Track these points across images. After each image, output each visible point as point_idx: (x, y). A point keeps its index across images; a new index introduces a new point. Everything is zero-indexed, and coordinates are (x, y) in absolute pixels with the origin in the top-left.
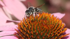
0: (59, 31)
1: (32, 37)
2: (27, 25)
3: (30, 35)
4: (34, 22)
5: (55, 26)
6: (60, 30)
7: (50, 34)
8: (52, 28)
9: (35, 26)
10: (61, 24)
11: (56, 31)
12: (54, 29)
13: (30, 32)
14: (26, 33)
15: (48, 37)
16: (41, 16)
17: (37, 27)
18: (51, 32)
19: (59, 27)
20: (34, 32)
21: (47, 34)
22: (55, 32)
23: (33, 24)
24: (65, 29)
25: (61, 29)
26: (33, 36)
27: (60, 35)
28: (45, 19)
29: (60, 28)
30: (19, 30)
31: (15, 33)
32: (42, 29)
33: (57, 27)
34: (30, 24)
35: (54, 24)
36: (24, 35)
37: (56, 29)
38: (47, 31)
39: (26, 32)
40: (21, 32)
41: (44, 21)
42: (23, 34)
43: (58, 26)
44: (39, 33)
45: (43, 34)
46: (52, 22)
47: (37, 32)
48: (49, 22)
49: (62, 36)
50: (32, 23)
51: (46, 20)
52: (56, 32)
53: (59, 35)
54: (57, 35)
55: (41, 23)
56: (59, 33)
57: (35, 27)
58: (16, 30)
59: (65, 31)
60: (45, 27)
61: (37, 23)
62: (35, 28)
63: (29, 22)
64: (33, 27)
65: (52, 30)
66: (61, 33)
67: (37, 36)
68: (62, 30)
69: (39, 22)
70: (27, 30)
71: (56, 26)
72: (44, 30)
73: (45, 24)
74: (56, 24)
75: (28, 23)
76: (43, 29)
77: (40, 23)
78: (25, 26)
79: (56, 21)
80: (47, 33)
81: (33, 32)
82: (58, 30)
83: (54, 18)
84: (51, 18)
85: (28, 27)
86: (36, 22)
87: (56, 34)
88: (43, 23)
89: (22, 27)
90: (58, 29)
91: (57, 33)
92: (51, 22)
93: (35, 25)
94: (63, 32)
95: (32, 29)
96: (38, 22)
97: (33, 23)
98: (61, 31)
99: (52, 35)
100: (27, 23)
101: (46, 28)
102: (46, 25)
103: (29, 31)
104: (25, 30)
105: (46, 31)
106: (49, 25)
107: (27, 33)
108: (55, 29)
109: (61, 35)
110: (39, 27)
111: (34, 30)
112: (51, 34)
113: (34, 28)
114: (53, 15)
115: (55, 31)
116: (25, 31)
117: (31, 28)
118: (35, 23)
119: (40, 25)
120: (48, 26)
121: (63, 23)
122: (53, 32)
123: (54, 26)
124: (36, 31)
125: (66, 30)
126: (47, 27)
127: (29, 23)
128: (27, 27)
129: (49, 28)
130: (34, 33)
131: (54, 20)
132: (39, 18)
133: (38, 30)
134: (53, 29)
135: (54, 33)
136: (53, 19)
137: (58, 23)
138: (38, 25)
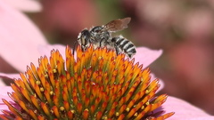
0: (139, 106)
2: (40, 86)
3: (51, 118)
4: (62, 76)
5: (128, 89)
6: (144, 101)
7: (111, 113)
8: (119, 96)
9: (66, 89)
10: (148, 84)
11: (131, 104)
12: (125, 99)
13: (49, 109)
14: (39, 112)
18: (116, 109)
19: (140, 93)
20: (62, 108)
21: (103, 115)
22: (128, 109)
23: (58, 84)
24: (161, 97)
25: (146, 98)
28: (96, 67)
29: (142, 94)
31: (5, 111)
32: (87, 98)
33: (133, 94)
34: (48, 85)
35: (126, 84)
38: (103, 106)
39: (36, 108)
41: (95, 75)
42: (29, 115)
43: (136, 88)
44: (77, 113)
45: (91, 115)
46: (120, 77)
47: (70, 108)
48: (108, 77)
50: (56, 82)
51: (101, 70)
52: (132, 108)
53: (140, 116)
54: (133, 117)
55: (85, 81)
56: (139, 111)
57: (64, 92)
58: (5, 102)
59: (159, 105)
60: (96, 93)
61: (72, 82)
62: (65, 98)
63: (46, 78)
64: (58, 93)
65: (118, 103)
66: (147, 110)
68: (151, 102)
69: (79, 76)
70: (39, 103)
71: (132, 90)
72: (94, 101)
73: (97, 84)
74: (130, 82)
75: (44, 81)
76: (92, 99)
77: (82, 79)
79: (132, 74)
80: (103, 110)
81: (59, 110)
82: (136, 103)
83: (124, 65)
84: (115, 64)
85: (42, 93)
87: (130, 115)
88: (90, 81)
89: (26, 94)
90: (136, 97)
91: (133, 111)
92: (116, 77)
93: (64, 86)
94: (154, 106)
95: (56, 100)
96: (76, 76)
97: (59, 80)
98: (146, 106)
100: (39, 79)
101: (100, 96)
102: (100, 85)
103: (48, 105)
104: (35, 101)
105: (100, 104)
107: (41, 111)
108: (127, 99)
109: (147, 116)
110: (78, 92)
111: (62, 101)
112: (114, 116)
113: (61, 96)
115: (127, 104)
117: (52, 97)
118: (65, 80)
119: (80, 88)
120: (107, 90)
122: (122, 110)
123: (123, 90)
124: (67, 105)
125: (163, 102)
126: (103, 92)
127: (48, 80)
129: (108, 96)
130: (63, 112)
131: (124, 70)
132: (78, 64)
133: (76, 103)
134: (122, 100)
135: (125, 113)
136: (121, 68)
137: (138, 79)
138: (76, 87)
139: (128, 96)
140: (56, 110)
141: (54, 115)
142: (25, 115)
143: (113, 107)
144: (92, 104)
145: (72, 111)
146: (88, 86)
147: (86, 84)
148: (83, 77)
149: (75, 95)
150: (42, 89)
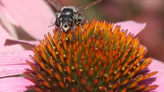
0: (132, 66)
1: (67, 81)
2: (56, 50)
3: (64, 75)
4: (72, 43)
5: (123, 54)
6: (135, 63)
7: (110, 72)
8: (116, 58)
9: (76, 53)
10: (138, 49)
11: (126, 64)
12: (121, 61)
13: (63, 68)
14: (54, 71)
15: (108, 80)
16: (88, 30)
17: (81, 55)
18: (115, 69)
19: (132, 57)
20: (73, 68)
21: (104, 73)
22: (123, 69)
23: (70, 49)
24: (148, 60)
25: (137, 60)
26: (69, 79)
27: (135, 76)
28: (99, 36)
29: (134, 57)
30: (37, 64)
31: (27, 69)
32: (93, 60)
33: (127, 57)
34: (62, 50)
35: (122, 50)
36: (48, 75)
37: (125, 62)
38: (104, 66)
39: (53, 68)
40: (41, 68)
41: (97, 42)
42: (47, 72)
43: (129, 52)
44: (84, 71)
45: (95, 73)
46: (117, 44)
47: (79, 68)
48: (107, 44)
49: (141, 78)
50: (68, 47)
51: (102, 38)
52: (126, 68)
53: (133, 74)
54: (127, 75)
55: (90, 47)
56: (132, 70)
57: (74, 55)
58: (28, 63)
59: (147, 66)
60: (99, 56)
61: (81, 47)
62: (75, 60)
63: (60, 44)
64: (69, 56)
65: (115, 64)
66: (137, 69)
67: (81, 78)
68: (141, 63)
69: (86, 43)
70: (55, 63)
71: (126, 54)
72: (98, 62)
73: (100, 49)
74: (124, 48)
75: (58, 46)
76: (96, 60)
77: (88, 45)
78: (51, 55)
79: (126, 42)
80: (104, 69)
81: (70, 68)
82: (129, 64)
83: (120, 35)
84: (113, 34)
85: (58, 56)
86: (77, 43)
87: (125, 73)
88: (94, 47)
89: (44, 56)
90: (130, 60)
91: (127, 70)
92: (114, 43)
93: (75, 51)
94: (143, 67)
95: (68, 62)
96: (83, 43)
97: (70, 46)
98: (137, 66)
99: (117, 76)
100: (55, 45)
101: (102, 58)
103: (62, 65)
104: (52, 62)
105: (102, 65)
106: (109, 52)
107: (56, 70)
108: (123, 61)
109: (137, 74)
110: (85, 55)
111: (73, 62)
112: (113, 74)
113: (72, 59)
114: (119, 27)
115: (122, 64)
116: (51, 67)
118: (75, 46)
119: (87, 52)
120: (107, 54)
121: (141, 46)
122: (119, 69)
123: (120, 54)
124: (77, 65)
125: (149, 63)
126: (104, 55)
128: (55, 57)
129: (108, 57)
130: (73, 71)
131: (120, 38)
132: (85, 34)
133: (83, 64)
134: (119, 61)
135: (121, 71)
136: (118, 37)
137: (130, 46)
138: (83, 51)
139: (123, 58)
140: (68, 69)
141: (66, 73)
142: (43, 73)
143: (112, 67)
144: (96, 65)
145: (81, 70)
146: (93, 51)
147: (91, 49)
148: (88, 44)
149: (83, 57)
150: (57, 53)
